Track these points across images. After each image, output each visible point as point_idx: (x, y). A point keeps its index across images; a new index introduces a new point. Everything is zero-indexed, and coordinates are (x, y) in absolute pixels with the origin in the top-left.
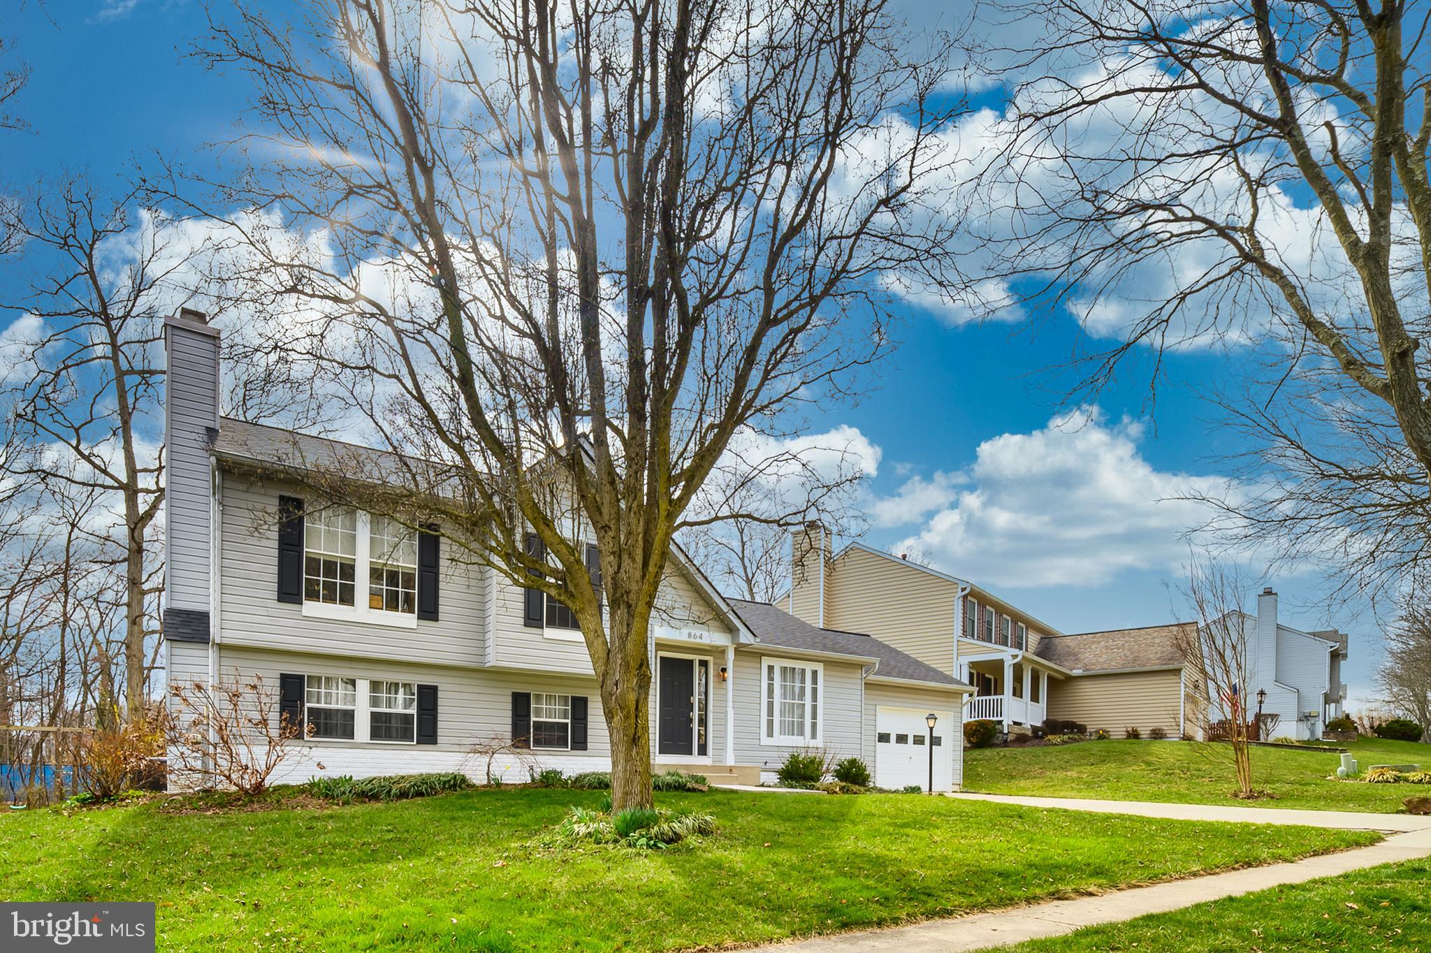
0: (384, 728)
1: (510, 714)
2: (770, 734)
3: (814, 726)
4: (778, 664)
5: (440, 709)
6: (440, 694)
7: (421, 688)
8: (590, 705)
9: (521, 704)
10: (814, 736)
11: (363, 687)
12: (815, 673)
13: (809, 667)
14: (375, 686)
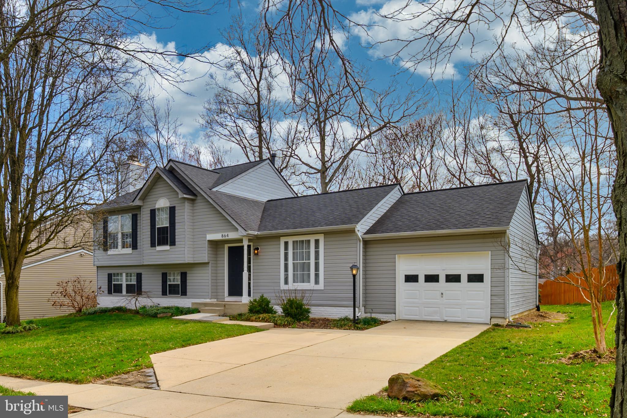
0: (130, 289)
1: (161, 281)
2: (286, 282)
3: (317, 276)
4: (290, 240)
5: (143, 282)
6: (143, 276)
7: (137, 274)
8: (188, 275)
9: (164, 277)
10: (317, 282)
11: (124, 275)
12: (317, 242)
13: (312, 239)
14: (127, 274)
